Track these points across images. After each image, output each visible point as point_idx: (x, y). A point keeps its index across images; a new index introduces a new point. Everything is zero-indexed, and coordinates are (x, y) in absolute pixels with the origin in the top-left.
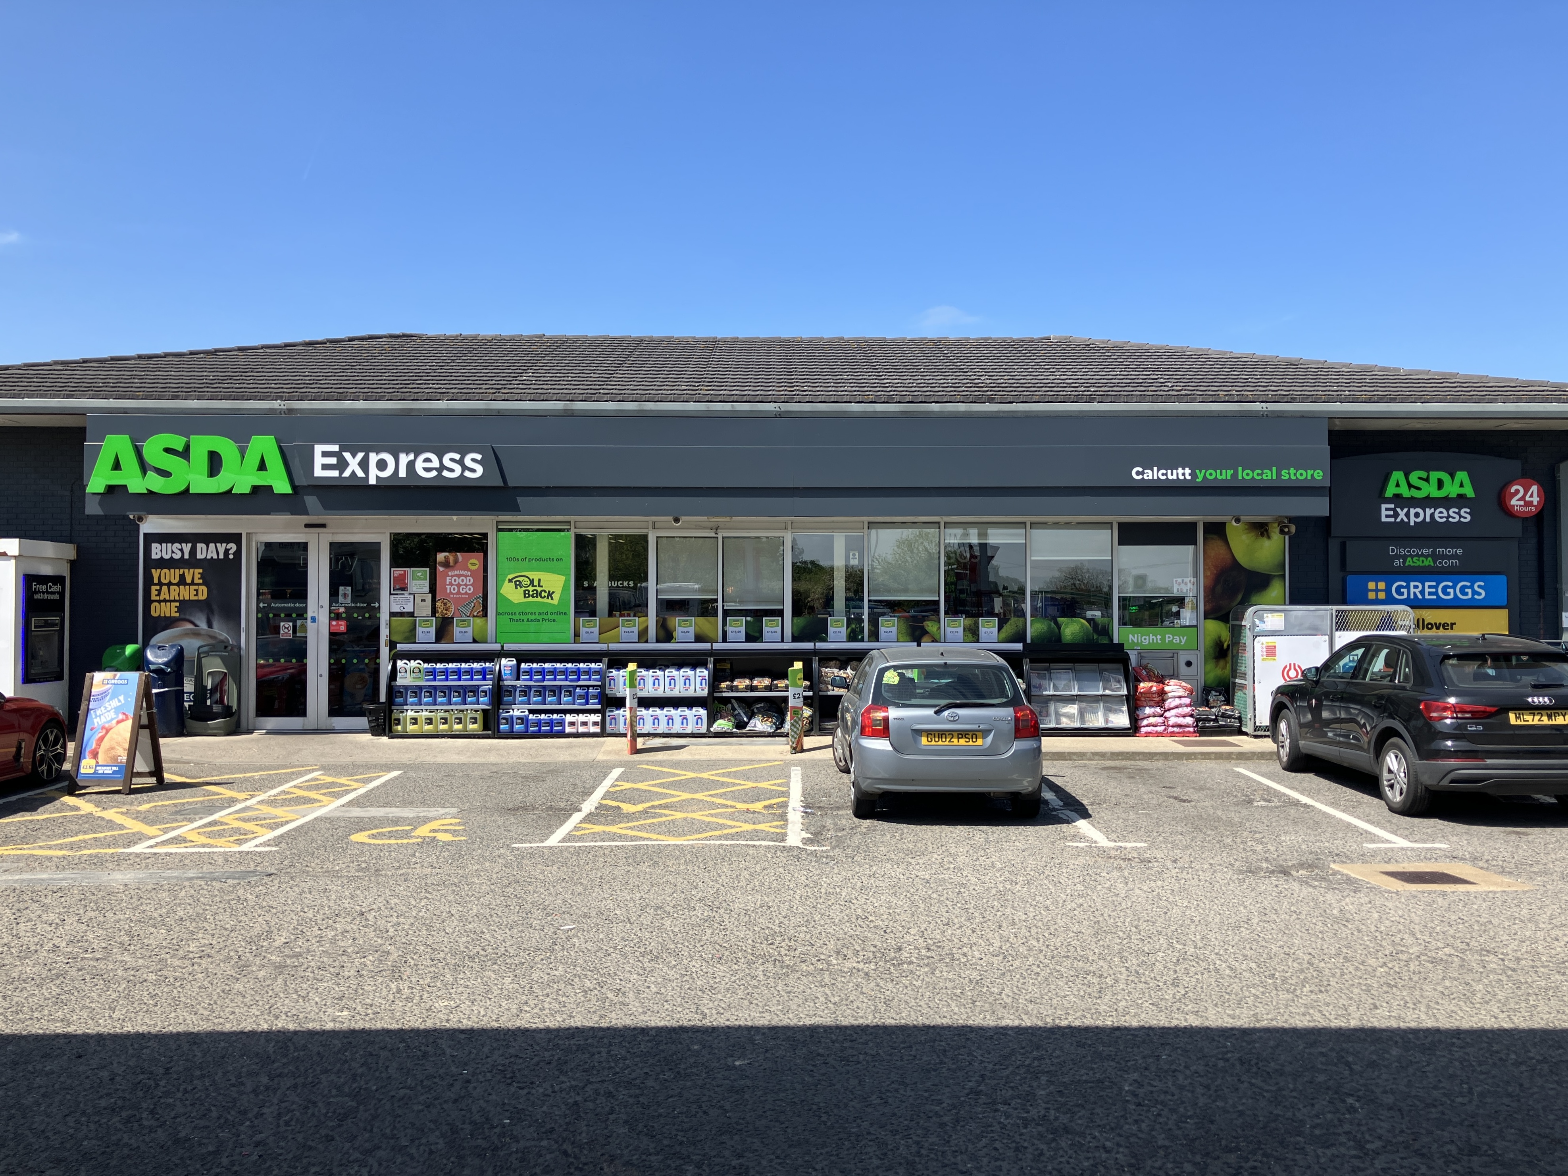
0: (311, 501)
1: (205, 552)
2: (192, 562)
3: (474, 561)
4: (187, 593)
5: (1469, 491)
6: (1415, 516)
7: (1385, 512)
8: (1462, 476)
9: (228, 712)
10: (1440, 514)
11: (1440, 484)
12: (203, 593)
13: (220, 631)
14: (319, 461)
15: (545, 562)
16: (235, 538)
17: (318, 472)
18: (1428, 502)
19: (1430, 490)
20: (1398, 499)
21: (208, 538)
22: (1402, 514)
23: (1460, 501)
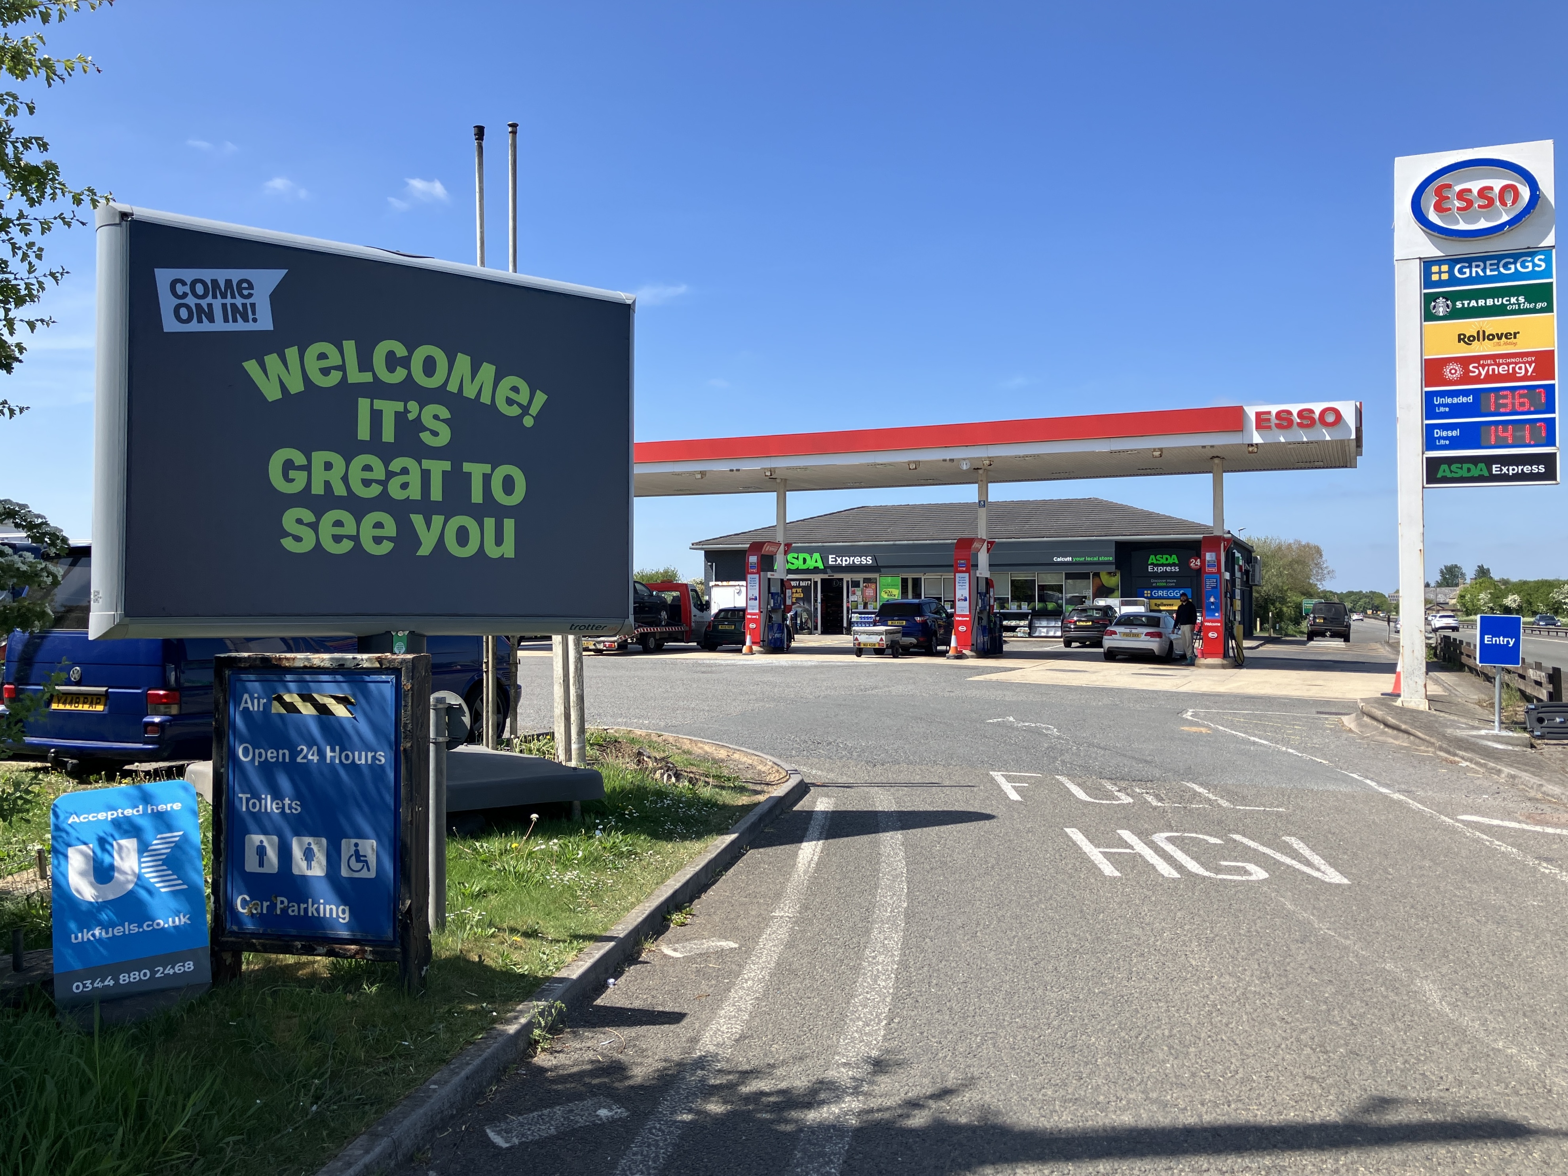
0: (828, 570)
1: (802, 584)
2: (799, 587)
3: (873, 586)
4: (798, 595)
5: (1177, 562)
6: (1160, 569)
7: (1150, 569)
8: (1174, 556)
9: (808, 628)
10: (1168, 569)
11: (1167, 559)
12: (802, 595)
13: (806, 606)
14: (830, 560)
15: (893, 586)
16: (810, 580)
17: (830, 563)
18: (1163, 565)
19: (1163, 561)
20: (1152, 564)
21: (803, 580)
22: (1156, 569)
23: (1174, 565)
